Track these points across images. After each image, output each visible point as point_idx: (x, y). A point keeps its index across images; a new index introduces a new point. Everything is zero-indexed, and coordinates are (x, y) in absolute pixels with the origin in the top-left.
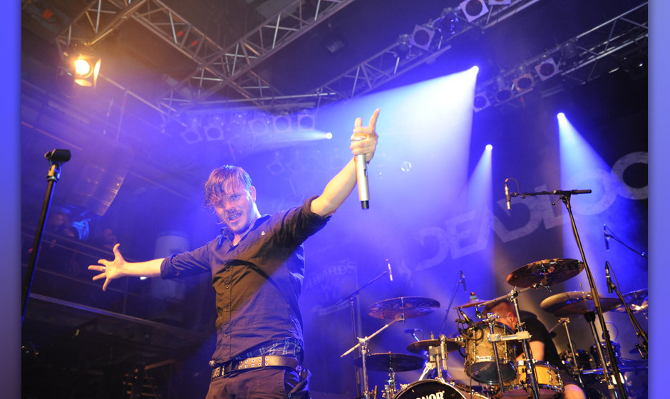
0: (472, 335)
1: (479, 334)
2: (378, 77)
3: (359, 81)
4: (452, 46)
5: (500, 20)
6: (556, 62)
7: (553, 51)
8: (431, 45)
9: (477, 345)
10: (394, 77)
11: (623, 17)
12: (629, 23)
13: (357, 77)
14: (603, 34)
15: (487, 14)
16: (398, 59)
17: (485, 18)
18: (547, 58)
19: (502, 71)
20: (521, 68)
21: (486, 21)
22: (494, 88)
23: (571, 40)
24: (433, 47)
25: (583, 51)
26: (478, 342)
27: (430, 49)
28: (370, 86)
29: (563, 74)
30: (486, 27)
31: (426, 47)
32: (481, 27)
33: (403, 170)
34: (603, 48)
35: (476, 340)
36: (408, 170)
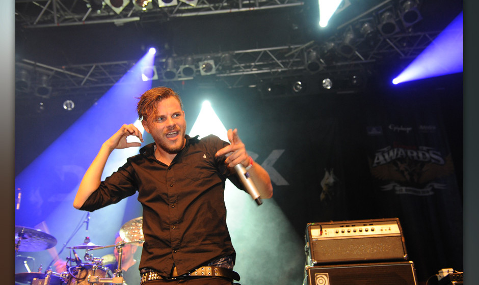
0: (76, 273)
1: (84, 274)
2: (67, 17)
3: (46, 13)
4: (140, 18)
5: (184, 15)
6: (216, 64)
7: (216, 55)
8: (124, 10)
9: (78, 283)
10: (81, 23)
11: (270, 51)
12: (270, 56)
13: (45, 8)
14: (252, 57)
15: (175, 6)
16: (90, 10)
17: (173, 8)
18: (211, 59)
19: (175, 55)
20: (190, 59)
21: (173, 10)
22: (164, 67)
23: (231, 52)
24: (124, 13)
25: (236, 64)
26: (80, 281)
27: (121, 13)
28: (56, 21)
29: (218, 75)
30: (172, 16)
31: (118, 10)
32: (169, 14)
33: (65, 107)
34: (250, 67)
35: (79, 279)
36: (69, 109)
